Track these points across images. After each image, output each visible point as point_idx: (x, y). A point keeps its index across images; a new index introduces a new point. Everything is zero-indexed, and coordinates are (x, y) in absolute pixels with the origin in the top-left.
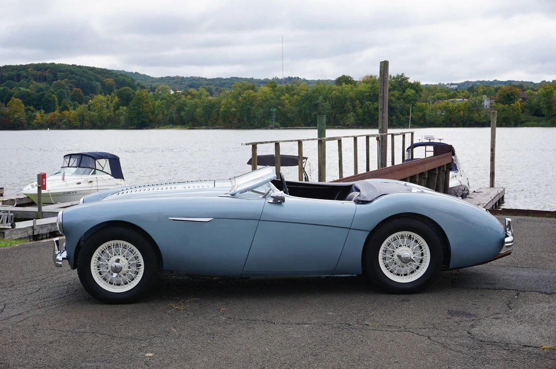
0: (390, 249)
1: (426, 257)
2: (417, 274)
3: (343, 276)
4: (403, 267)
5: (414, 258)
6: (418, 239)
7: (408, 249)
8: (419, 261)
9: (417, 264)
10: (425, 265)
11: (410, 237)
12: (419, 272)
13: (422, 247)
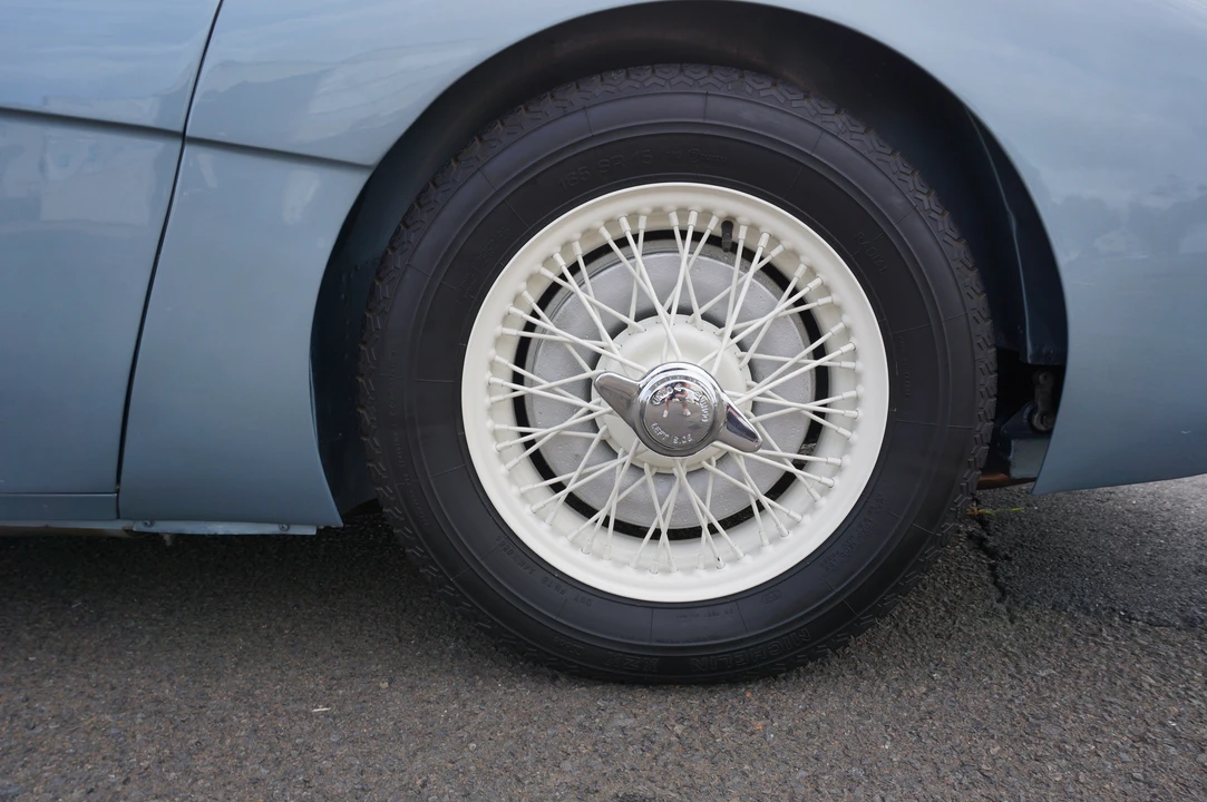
0: (563, 336)
1: (856, 401)
2: (777, 538)
3: (221, 528)
4: (665, 476)
5: (755, 407)
6: (793, 254)
7: (704, 333)
8: (801, 431)
9: (780, 456)
10: (838, 469)
11: (722, 242)
12: (795, 524)
13: (824, 320)
